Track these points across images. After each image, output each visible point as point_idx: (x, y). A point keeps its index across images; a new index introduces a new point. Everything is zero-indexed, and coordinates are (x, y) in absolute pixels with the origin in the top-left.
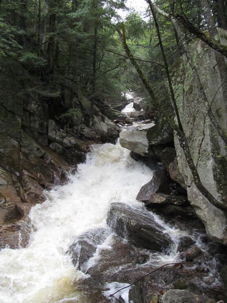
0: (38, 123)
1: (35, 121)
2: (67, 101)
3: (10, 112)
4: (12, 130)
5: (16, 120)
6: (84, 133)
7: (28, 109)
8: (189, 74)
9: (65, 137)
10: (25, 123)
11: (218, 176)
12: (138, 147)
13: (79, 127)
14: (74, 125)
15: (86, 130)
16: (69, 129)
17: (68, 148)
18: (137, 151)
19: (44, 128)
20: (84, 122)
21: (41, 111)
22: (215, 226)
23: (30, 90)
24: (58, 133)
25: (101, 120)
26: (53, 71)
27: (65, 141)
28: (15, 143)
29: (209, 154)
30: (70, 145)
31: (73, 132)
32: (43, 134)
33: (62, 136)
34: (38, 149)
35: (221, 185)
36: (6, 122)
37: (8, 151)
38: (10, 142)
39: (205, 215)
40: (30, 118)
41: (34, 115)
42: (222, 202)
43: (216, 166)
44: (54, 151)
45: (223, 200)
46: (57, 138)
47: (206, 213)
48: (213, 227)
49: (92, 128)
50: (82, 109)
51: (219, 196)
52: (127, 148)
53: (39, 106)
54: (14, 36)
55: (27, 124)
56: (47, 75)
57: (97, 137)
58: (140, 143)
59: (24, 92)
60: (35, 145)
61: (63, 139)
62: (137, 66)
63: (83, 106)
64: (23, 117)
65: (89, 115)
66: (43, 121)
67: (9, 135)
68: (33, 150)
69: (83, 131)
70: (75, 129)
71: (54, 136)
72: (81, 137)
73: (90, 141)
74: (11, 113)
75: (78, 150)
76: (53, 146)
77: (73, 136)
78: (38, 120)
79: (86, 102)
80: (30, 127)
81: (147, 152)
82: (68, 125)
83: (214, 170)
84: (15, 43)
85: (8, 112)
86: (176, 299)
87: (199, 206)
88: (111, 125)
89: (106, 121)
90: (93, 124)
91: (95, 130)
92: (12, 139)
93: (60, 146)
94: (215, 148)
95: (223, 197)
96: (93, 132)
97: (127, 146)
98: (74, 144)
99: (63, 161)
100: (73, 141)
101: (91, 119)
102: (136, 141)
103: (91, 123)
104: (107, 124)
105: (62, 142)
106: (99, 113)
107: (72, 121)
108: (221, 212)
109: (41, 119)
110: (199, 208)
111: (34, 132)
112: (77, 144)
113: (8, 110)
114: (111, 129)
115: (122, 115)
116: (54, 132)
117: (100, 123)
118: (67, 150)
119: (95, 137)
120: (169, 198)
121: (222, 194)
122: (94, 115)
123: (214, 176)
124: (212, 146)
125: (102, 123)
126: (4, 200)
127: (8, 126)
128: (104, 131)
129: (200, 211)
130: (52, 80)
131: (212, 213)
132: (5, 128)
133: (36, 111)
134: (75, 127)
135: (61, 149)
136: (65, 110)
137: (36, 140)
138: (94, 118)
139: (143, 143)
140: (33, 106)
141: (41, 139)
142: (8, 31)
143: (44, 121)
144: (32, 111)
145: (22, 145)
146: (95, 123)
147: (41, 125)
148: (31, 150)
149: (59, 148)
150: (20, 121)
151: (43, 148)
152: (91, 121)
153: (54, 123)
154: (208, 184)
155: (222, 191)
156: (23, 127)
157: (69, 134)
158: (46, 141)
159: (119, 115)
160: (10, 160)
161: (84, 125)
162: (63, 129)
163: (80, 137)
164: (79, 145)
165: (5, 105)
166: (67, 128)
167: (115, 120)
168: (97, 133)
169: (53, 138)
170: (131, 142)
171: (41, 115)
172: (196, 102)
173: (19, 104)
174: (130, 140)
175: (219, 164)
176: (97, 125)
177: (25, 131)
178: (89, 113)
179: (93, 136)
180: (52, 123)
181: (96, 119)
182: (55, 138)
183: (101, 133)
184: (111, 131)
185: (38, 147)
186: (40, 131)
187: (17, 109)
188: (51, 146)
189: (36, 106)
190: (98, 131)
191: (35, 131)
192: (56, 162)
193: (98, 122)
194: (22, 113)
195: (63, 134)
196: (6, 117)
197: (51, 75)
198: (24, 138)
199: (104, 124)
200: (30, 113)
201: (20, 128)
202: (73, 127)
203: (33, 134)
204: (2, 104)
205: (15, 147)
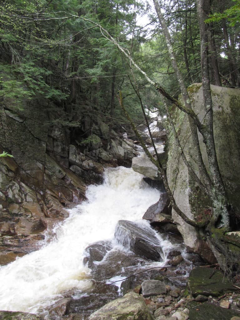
0: (60, 147)
1: (57, 146)
2: (87, 127)
3: (37, 138)
4: (38, 155)
5: (42, 146)
6: (102, 157)
7: (52, 135)
8: (179, 119)
9: (84, 160)
10: (49, 148)
11: (192, 201)
12: (148, 172)
13: (98, 151)
14: (93, 149)
15: (104, 154)
16: (88, 153)
17: (87, 170)
18: (148, 175)
19: (65, 152)
20: (102, 147)
21: (63, 137)
22: (190, 238)
23: (55, 122)
24: (78, 157)
25: (119, 143)
26: (75, 100)
27: (85, 164)
28: (40, 165)
29: (187, 184)
30: (88, 168)
31: (92, 155)
32: (64, 158)
33: (82, 159)
34: (60, 171)
35: (194, 207)
36: (33, 147)
37: (34, 173)
38: (36, 165)
39: (183, 230)
40: (53, 143)
41: (57, 141)
42: (194, 221)
43: (192, 193)
44: (74, 173)
45: (195, 219)
46: (77, 161)
47: (184, 228)
48: (188, 239)
49: (110, 152)
50: (101, 135)
51: (192, 216)
52: (138, 172)
53: (61, 133)
54: (42, 77)
55: (51, 149)
56: (70, 104)
57: (114, 160)
58: (151, 168)
59: (49, 123)
60: (58, 168)
61: (82, 162)
63: (102, 131)
64: (48, 143)
65: (107, 140)
66: (64, 146)
67: (35, 159)
69: (101, 155)
71: (75, 160)
72: (99, 160)
73: (107, 164)
74: (37, 140)
75: (96, 173)
76: (73, 168)
77: (92, 159)
78: (61, 145)
79: (105, 128)
80: (53, 152)
81: (157, 176)
82: (88, 149)
83: (190, 196)
84: (43, 84)
85: (35, 138)
86: (150, 285)
87: (179, 223)
88: (127, 148)
89: (123, 145)
90: (110, 148)
91: (113, 154)
92: (38, 162)
93: (79, 168)
94: (191, 179)
95: (195, 216)
96: (110, 156)
98: (92, 167)
100: (91, 164)
101: (109, 143)
102: (147, 166)
103: (109, 147)
104: (124, 148)
105: (81, 165)
106: (117, 138)
107: (91, 145)
108: (193, 228)
109: (63, 144)
110: (179, 224)
111: (57, 156)
112: (94, 167)
113: (35, 137)
114: (127, 152)
115: (144, 135)
116: (75, 156)
117: (117, 147)
118: (85, 172)
119: (112, 160)
121: (195, 214)
122: (112, 140)
123: (190, 201)
124: (189, 178)
125: (119, 147)
126: (30, 215)
127: (35, 151)
128: (120, 155)
129: (180, 226)
131: (187, 228)
132: (32, 152)
133: (59, 137)
134: (94, 151)
135: (80, 171)
136: (86, 137)
137: (58, 163)
139: (153, 168)
140: (57, 133)
141: (63, 162)
142: (37, 73)
143: (66, 145)
144: (55, 137)
145: (46, 167)
146: (113, 147)
147: (63, 150)
148: (54, 172)
149: (78, 171)
150: (45, 147)
151: (65, 171)
152: (109, 145)
153: (75, 148)
154: (185, 207)
155: (194, 212)
156: (48, 151)
157: (88, 157)
158: (67, 164)
159: (141, 135)
160: (36, 181)
161: (102, 149)
162: (83, 153)
164: (96, 168)
165: (33, 133)
166: (86, 151)
167: (136, 141)
168: (114, 157)
169: (73, 161)
171: (63, 141)
172: (182, 142)
173: (45, 132)
174: (142, 166)
175: (194, 192)
176: (115, 149)
177: (49, 155)
178: (107, 138)
179: (110, 159)
180: (73, 148)
181: (114, 143)
182: (75, 162)
183: (118, 157)
184: (127, 155)
185: (60, 169)
186: (62, 155)
187: (43, 136)
188: (71, 168)
189: (59, 133)
190: (115, 154)
191: (57, 155)
192: (75, 183)
193: (116, 146)
194: (47, 140)
195: (83, 157)
196: (33, 142)
197: (73, 104)
198: (48, 161)
199: (122, 148)
200: (54, 139)
201: (44, 152)
202: (92, 151)
203: (56, 158)
204: (30, 132)
205: (40, 169)
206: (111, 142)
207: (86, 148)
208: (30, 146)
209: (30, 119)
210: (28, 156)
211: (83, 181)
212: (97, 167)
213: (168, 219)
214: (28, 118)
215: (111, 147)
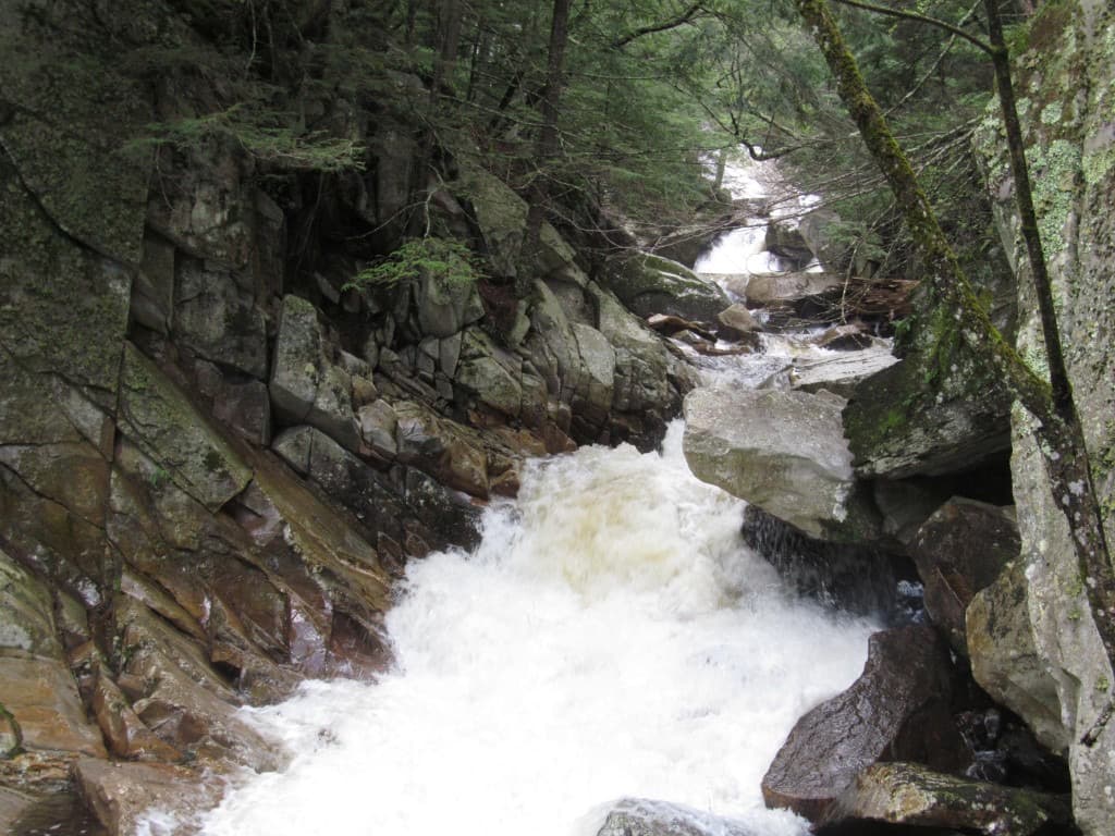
0: (219, 310)
1: (204, 298)
2: (393, 196)
3: (75, 242)
4: (77, 348)
5: (106, 291)
6: (479, 384)
7: (174, 230)
9: (367, 401)
10: (152, 308)
12: (788, 487)
13: (452, 349)
14: (424, 336)
15: (492, 370)
16: (394, 356)
17: (381, 463)
18: (781, 506)
19: (253, 341)
20: (481, 321)
21: (243, 248)
23: (190, 125)
24: (330, 375)
25: (583, 311)
26: (326, 22)
27: (370, 422)
28: (90, 418)
30: (392, 449)
31: (415, 373)
32: (246, 376)
33: (352, 392)
34: (212, 461)
36: (48, 296)
37: (47, 463)
38: (63, 412)
40: (178, 283)
41: (200, 265)
44: (304, 475)
46: (323, 403)
49: (526, 358)
50: (478, 244)
52: (723, 484)
53: (232, 219)
55: (162, 318)
56: (292, 44)
57: (551, 407)
58: (806, 463)
59: (157, 134)
60: (200, 437)
61: (355, 410)
62: (828, 30)
63: (484, 229)
64: (143, 277)
65: (511, 280)
66: (248, 303)
67: (60, 375)
68: (182, 464)
69: (472, 373)
70: (427, 355)
71: (308, 393)
72: (460, 403)
73: (508, 432)
74: (78, 251)
75: (439, 481)
76: (297, 446)
77: (414, 394)
78: (224, 294)
79: (500, 207)
80: (173, 334)
81: (840, 515)
82: (391, 334)
85: (64, 242)
88: (633, 342)
89: (608, 322)
90: (531, 332)
91: (543, 371)
92: (74, 394)
96: (528, 381)
97: (724, 476)
98: (416, 444)
99: (350, 538)
100: (413, 424)
101: (523, 304)
102: (778, 450)
103: (523, 326)
104: (614, 341)
105: (348, 427)
106: (571, 273)
107: (413, 310)
109: (240, 289)
111: (198, 364)
112: (433, 442)
113: (61, 230)
115: (702, 288)
116: (310, 367)
117: (572, 331)
118: (373, 473)
119: (541, 407)
120: (953, 797)
122: (542, 285)
125: (584, 329)
127: (57, 323)
128: (592, 378)
130: (317, 74)
132: (39, 329)
133: (216, 246)
134: (430, 347)
135: (340, 467)
136: (380, 247)
137: (204, 407)
138: (543, 300)
139: (821, 462)
140: (202, 217)
141: (232, 405)
143: (255, 300)
144: (191, 243)
145: (127, 430)
146: (548, 327)
147: (238, 324)
148: (175, 466)
149: (328, 462)
150: (127, 299)
151: (243, 458)
152: (522, 313)
153: (312, 318)
156: (139, 331)
157: (392, 380)
158: (261, 417)
159: (681, 287)
160: (56, 514)
161: (482, 336)
162: (359, 353)
163: (451, 404)
164: (443, 451)
165: (51, 206)
166: (380, 346)
167: (659, 318)
168: (551, 389)
169: (298, 400)
170: (754, 451)
171: (243, 268)
173: (127, 202)
174: (747, 444)
176: (556, 342)
177: (145, 351)
178: (513, 273)
179: (529, 403)
180: (300, 318)
181: (553, 306)
182: (312, 404)
183: (575, 390)
184: (633, 382)
185: (216, 448)
186: (231, 360)
187: (112, 231)
188: (283, 447)
189: (218, 218)
190: (561, 372)
191: (200, 357)
192: (306, 537)
193: (563, 323)
194: (139, 253)
195: (358, 382)
196: (49, 268)
197: (312, 46)
198: (140, 391)
199: (598, 336)
200: (182, 255)
201: (119, 334)
202: (416, 344)
203: (191, 372)
204: (34, 198)
205: (86, 439)
206: (536, 298)
207: (383, 326)
208: (31, 291)
209: (38, 116)
210: (12, 354)
211: (356, 531)
212: (445, 443)
213: (955, 807)
214: (24, 110)
215: (539, 327)
